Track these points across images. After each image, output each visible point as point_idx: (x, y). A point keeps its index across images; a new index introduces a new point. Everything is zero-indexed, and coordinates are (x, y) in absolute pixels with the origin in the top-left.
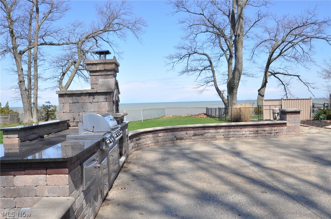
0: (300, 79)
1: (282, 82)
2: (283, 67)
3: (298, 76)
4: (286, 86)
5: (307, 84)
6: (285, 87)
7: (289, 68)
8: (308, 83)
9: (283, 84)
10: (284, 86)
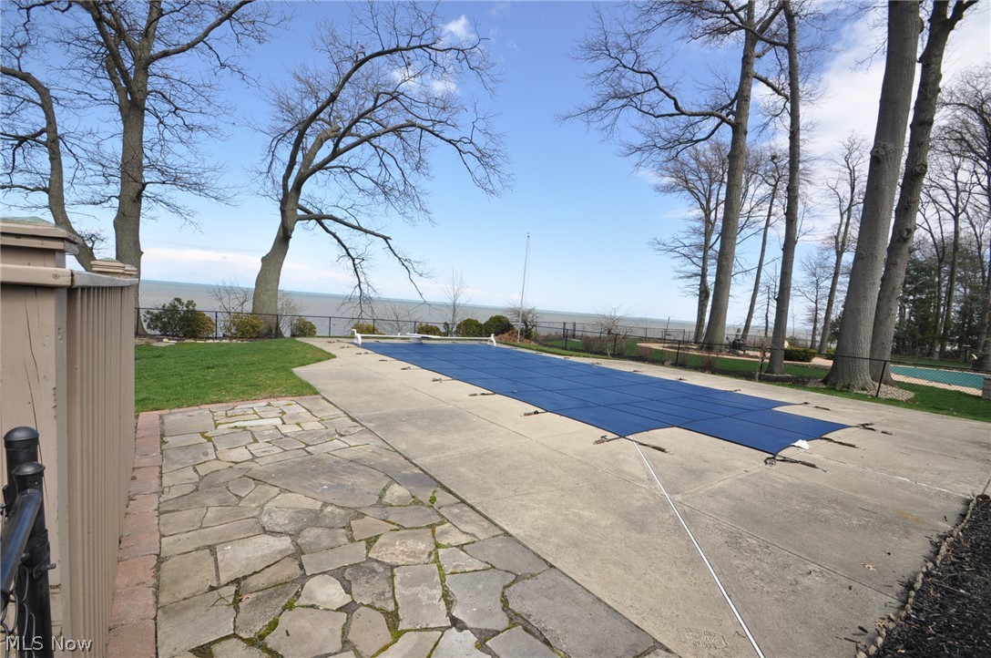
0: (390, 247)
1: (347, 250)
2: (344, 203)
3: (386, 239)
4: (357, 261)
5: (406, 263)
6: (354, 265)
7: (362, 209)
8: (409, 260)
9: (349, 255)
10: (353, 260)
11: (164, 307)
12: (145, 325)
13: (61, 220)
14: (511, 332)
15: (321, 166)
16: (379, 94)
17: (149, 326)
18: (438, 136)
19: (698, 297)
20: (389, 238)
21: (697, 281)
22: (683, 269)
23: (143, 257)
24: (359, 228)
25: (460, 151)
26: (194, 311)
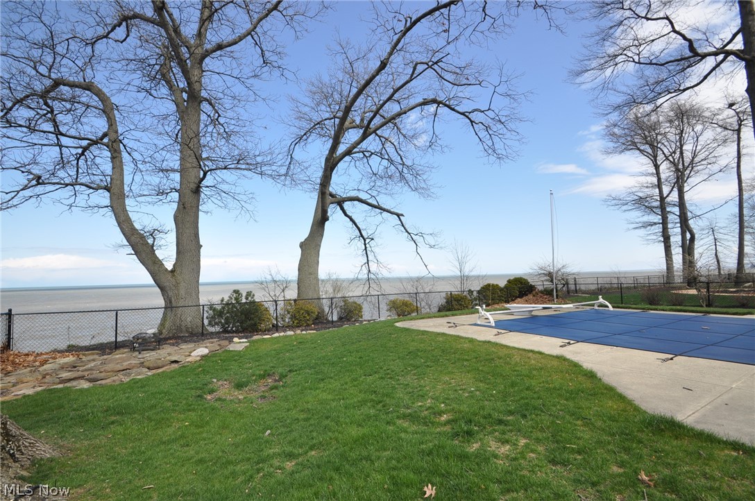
0: (402, 224)
1: (360, 231)
3: (398, 215)
4: (367, 241)
5: (416, 238)
6: (365, 245)
8: (421, 235)
9: (362, 236)
10: (365, 240)
11: (222, 300)
12: (206, 322)
13: (122, 218)
14: (534, 292)
15: (348, 152)
16: (416, 64)
17: (210, 324)
18: (453, 110)
19: (663, 244)
20: (402, 215)
21: (659, 228)
22: (637, 220)
23: (202, 250)
24: (378, 207)
25: (472, 122)
26: (254, 302)
